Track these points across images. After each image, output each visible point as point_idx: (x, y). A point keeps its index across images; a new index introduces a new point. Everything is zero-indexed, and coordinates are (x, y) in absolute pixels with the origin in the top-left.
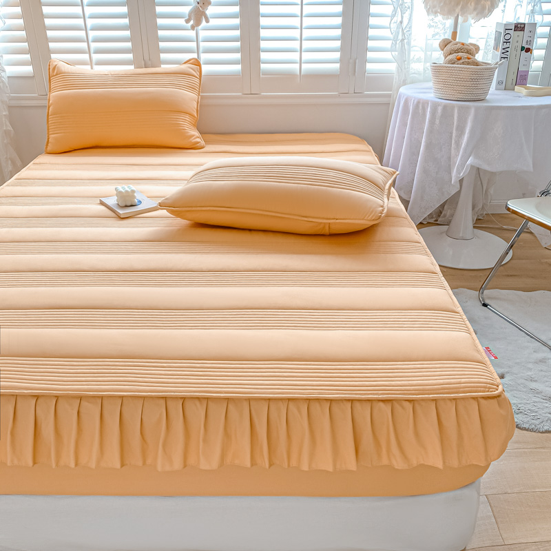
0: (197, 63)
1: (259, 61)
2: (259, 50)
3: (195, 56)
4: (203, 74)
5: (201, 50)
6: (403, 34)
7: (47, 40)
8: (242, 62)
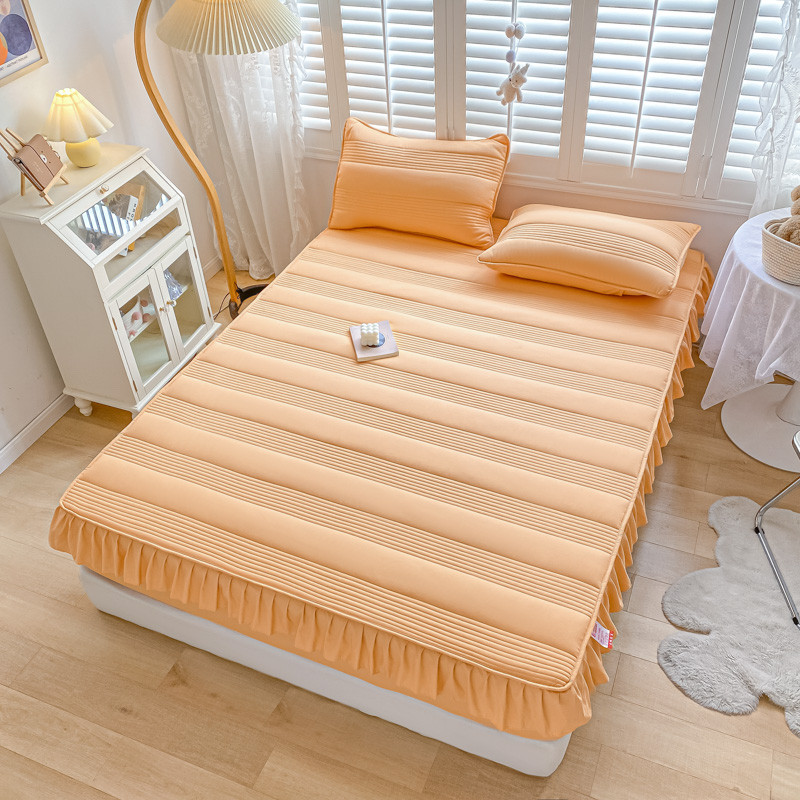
0: (505, 141)
1: (583, 145)
2: (584, 132)
3: (504, 130)
4: (511, 151)
5: (513, 124)
6: (773, 145)
7: (347, 95)
8: (561, 143)
